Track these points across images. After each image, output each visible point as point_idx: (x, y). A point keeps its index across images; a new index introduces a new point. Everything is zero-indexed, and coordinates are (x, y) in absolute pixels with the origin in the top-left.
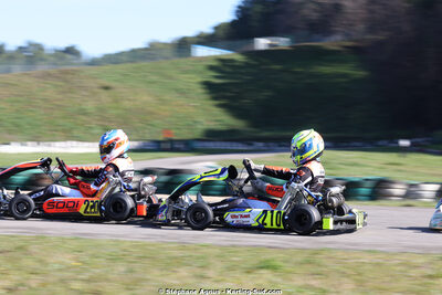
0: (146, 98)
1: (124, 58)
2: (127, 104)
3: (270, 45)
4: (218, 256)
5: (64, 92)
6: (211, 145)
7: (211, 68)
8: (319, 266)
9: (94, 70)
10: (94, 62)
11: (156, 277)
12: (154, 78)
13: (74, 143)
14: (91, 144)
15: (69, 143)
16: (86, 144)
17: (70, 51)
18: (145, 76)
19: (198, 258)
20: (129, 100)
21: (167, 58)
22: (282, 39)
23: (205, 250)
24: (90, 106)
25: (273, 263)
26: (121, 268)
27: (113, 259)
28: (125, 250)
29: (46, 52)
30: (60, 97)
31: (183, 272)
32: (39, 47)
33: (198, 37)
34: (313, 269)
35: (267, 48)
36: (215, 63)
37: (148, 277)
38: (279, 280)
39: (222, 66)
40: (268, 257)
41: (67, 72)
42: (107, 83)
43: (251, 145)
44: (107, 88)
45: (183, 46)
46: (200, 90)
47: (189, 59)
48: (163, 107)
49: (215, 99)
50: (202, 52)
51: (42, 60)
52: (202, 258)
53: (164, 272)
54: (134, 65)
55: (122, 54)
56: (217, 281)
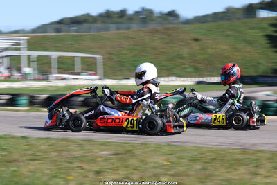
0: (224, 47)
1: (209, 19)
2: (210, 51)
4: (269, 159)
5: (167, 43)
6: (270, 80)
9: (187, 27)
10: (188, 22)
11: (222, 173)
12: (229, 33)
13: (174, 78)
14: (186, 79)
15: (170, 78)
16: (182, 79)
17: (172, 14)
18: (224, 31)
19: (254, 160)
20: (212, 48)
21: (239, 19)
23: (260, 154)
24: (185, 52)
26: (198, 166)
27: (193, 160)
28: (202, 154)
29: (156, 15)
30: (164, 46)
31: (242, 170)
32: (150, 12)
33: (260, 3)
37: (217, 173)
41: (168, 29)
42: (196, 36)
44: (196, 40)
45: (250, 10)
47: (255, 19)
48: (236, 53)
50: (263, 14)
51: (152, 20)
52: (257, 160)
53: (229, 170)
54: (216, 24)
55: (207, 16)
56: (266, 177)
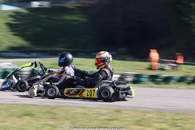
3: (40, 5)
7: (11, 16)
8: (54, 114)
22: (45, 2)
25: (32, 113)
34: (51, 116)
35: (38, 7)
36: (12, 14)
38: (33, 121)
39: (16, 15)
40: (30, 110)
43: (29, 54)
46: (5, 27)
49: (13, 31)
